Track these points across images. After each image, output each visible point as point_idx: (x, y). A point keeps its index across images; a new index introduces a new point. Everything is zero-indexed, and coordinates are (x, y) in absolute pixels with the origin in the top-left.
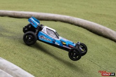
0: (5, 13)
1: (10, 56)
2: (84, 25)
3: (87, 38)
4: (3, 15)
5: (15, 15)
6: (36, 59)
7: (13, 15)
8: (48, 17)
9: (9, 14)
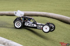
0: (4, 13)
1: (16, 40)
2: (56, 17)
3: (60, 26)
4: (2, 15)
5: (10, 14)
6: (32, 41)
7: (9, 14)
8: (32, 14)
9: (6, 14)
